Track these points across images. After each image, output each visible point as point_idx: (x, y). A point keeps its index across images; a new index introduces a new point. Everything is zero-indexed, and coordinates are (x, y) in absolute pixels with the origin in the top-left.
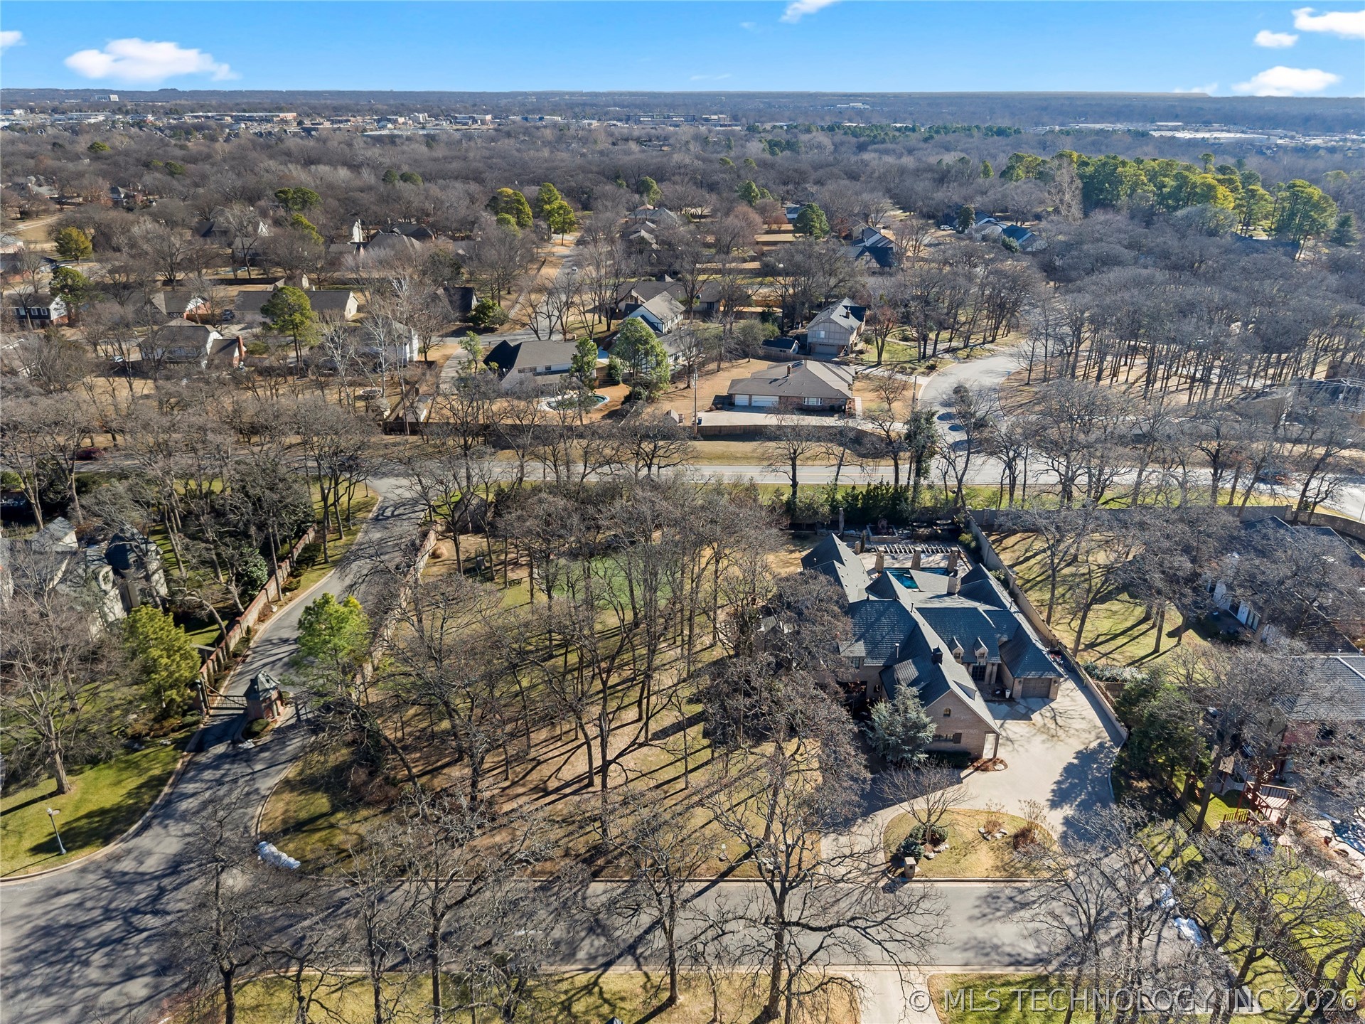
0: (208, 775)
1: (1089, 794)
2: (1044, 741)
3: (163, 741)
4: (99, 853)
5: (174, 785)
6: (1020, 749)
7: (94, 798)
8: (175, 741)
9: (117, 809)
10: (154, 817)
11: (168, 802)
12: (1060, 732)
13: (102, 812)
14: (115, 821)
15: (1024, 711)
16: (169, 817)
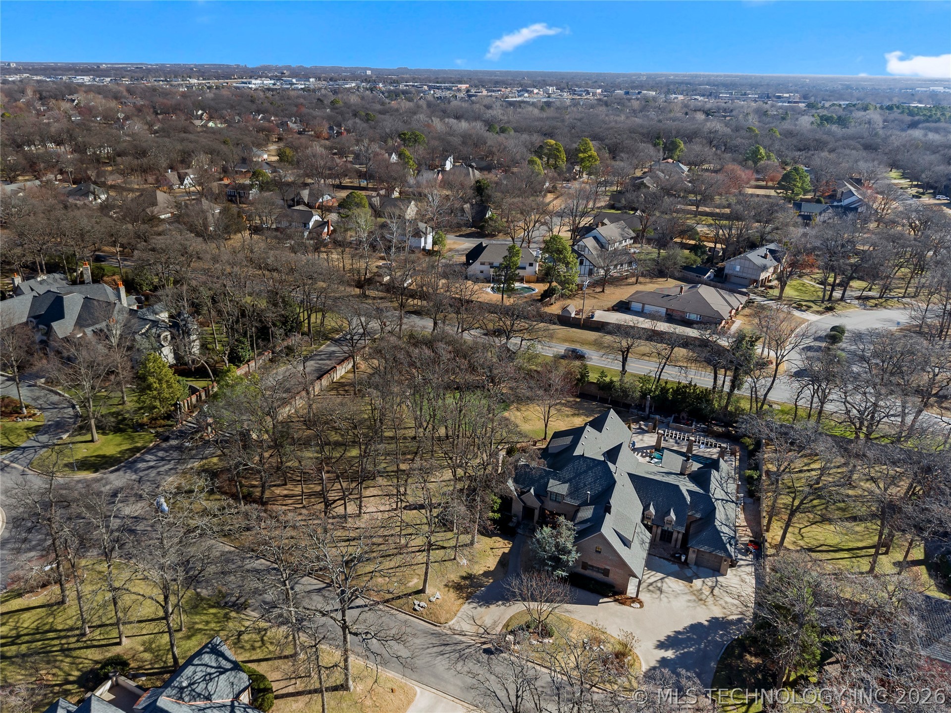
0: (160, 454)
1: (699, 650)
2: (689, 601)
3: (152, 431)
4: (89, 475)
5: (143, 454)
6: (665, 600)
7: (104, 449)
8: (157, 432)
9: (111, 457)
10: (124, 466)
11: (135, 461)
12: (710, 600)
13: (104, 457)
14: (106, 463)
15: (689, 575)
16: (130, 468)
